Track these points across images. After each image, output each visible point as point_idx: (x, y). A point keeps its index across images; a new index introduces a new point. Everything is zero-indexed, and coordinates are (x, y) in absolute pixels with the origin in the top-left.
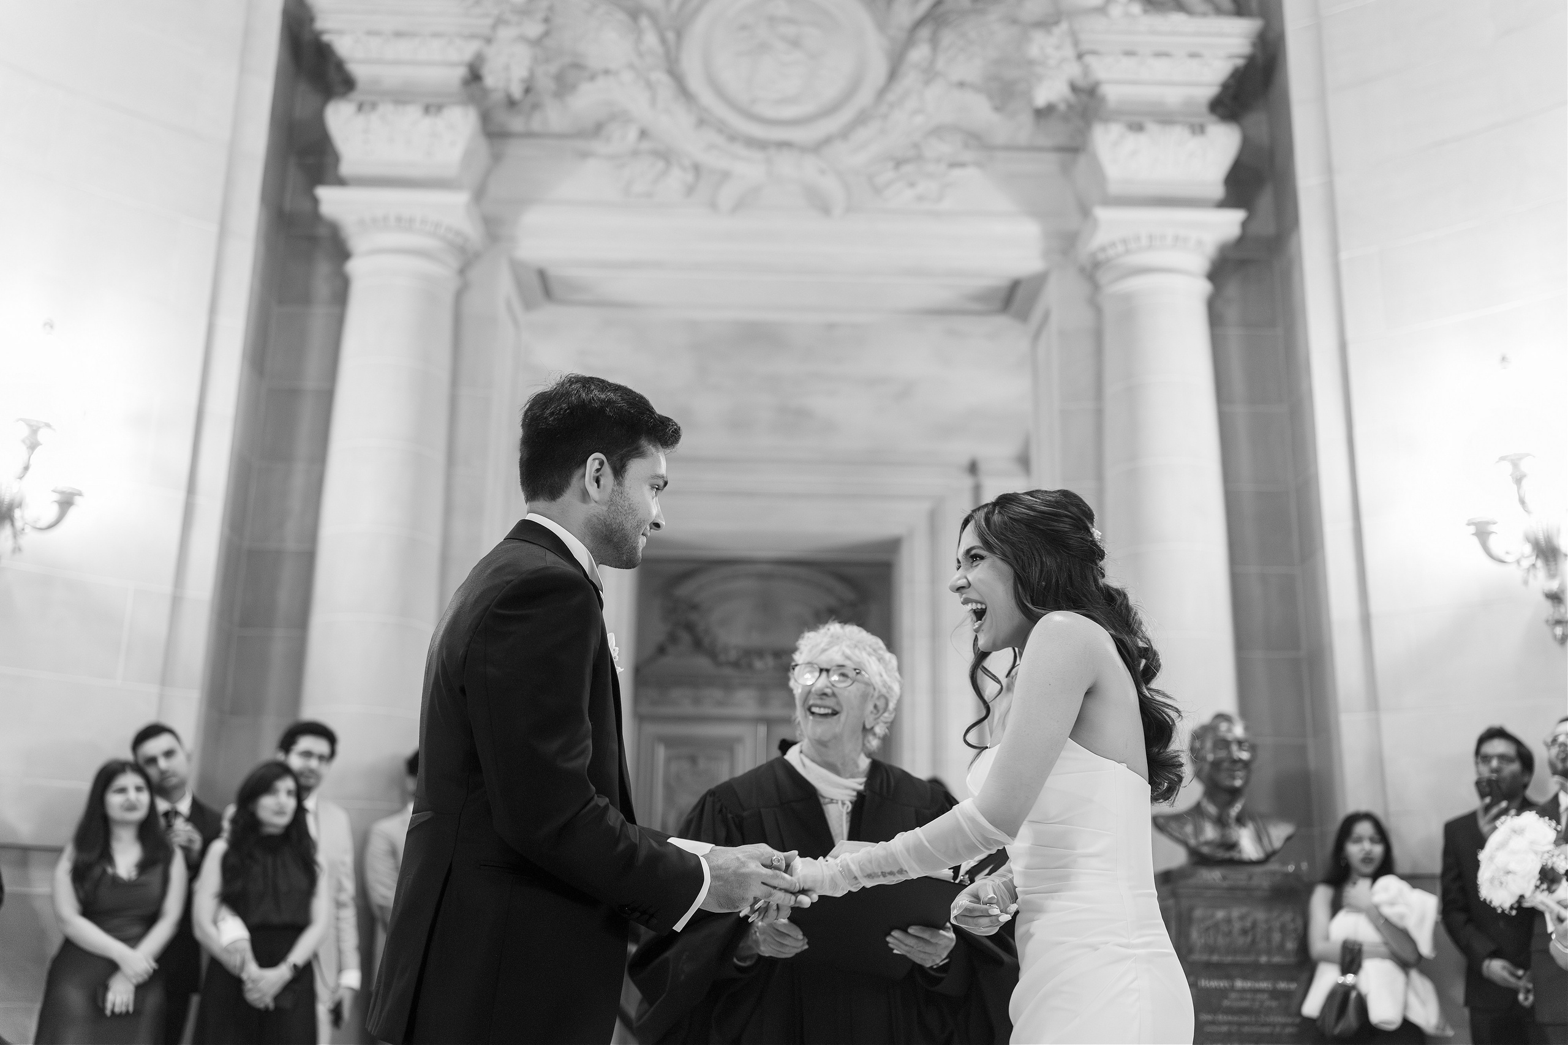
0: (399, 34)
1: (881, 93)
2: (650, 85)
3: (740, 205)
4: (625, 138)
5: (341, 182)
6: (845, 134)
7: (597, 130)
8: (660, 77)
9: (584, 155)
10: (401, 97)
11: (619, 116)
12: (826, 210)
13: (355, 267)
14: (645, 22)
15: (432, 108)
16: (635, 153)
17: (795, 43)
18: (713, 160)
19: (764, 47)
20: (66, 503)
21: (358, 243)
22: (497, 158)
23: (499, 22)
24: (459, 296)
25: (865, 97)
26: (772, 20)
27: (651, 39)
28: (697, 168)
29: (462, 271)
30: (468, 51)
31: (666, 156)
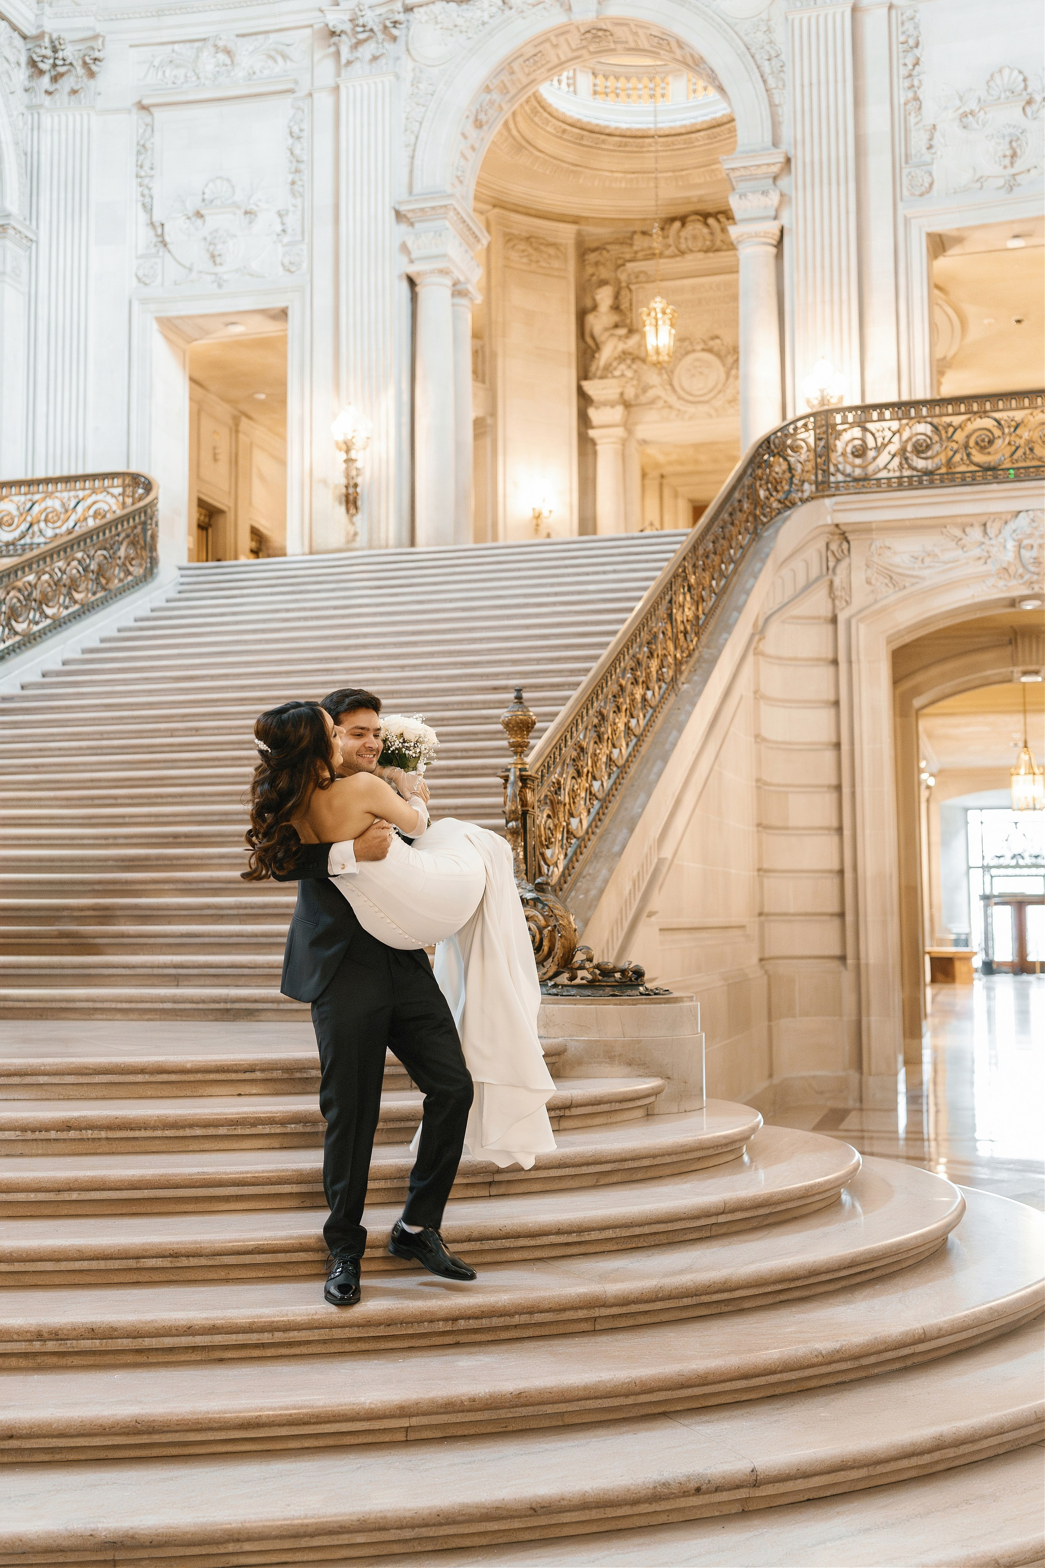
0: (604, 389)
1: (724, 385)
2: (665, 390)
3: (691, 418)
4: (660, 403)
5: (592, 428)
6: (714, 397)
7: (653, 402)
8: (668, 387)
9: (651, 409)
10: (605, 404)
11: (659, 397)
12: (710, 416)
13: (599, 448)
14: (663, 372)
15: (613, 406)
16: (663, 407)
17: (701, 373)
18: (683, 408)
19: (693, 376)
20: (550, 512)
21: (598, 441)
22: (629, 413)
23: (627, 382)
24: (623, 450)
25: (720, 386)
26: (695, 367)
27: (665, 376)
28: (679, 410)
29: (623, 445)
30: (619, 390)
31: (670, 407)
